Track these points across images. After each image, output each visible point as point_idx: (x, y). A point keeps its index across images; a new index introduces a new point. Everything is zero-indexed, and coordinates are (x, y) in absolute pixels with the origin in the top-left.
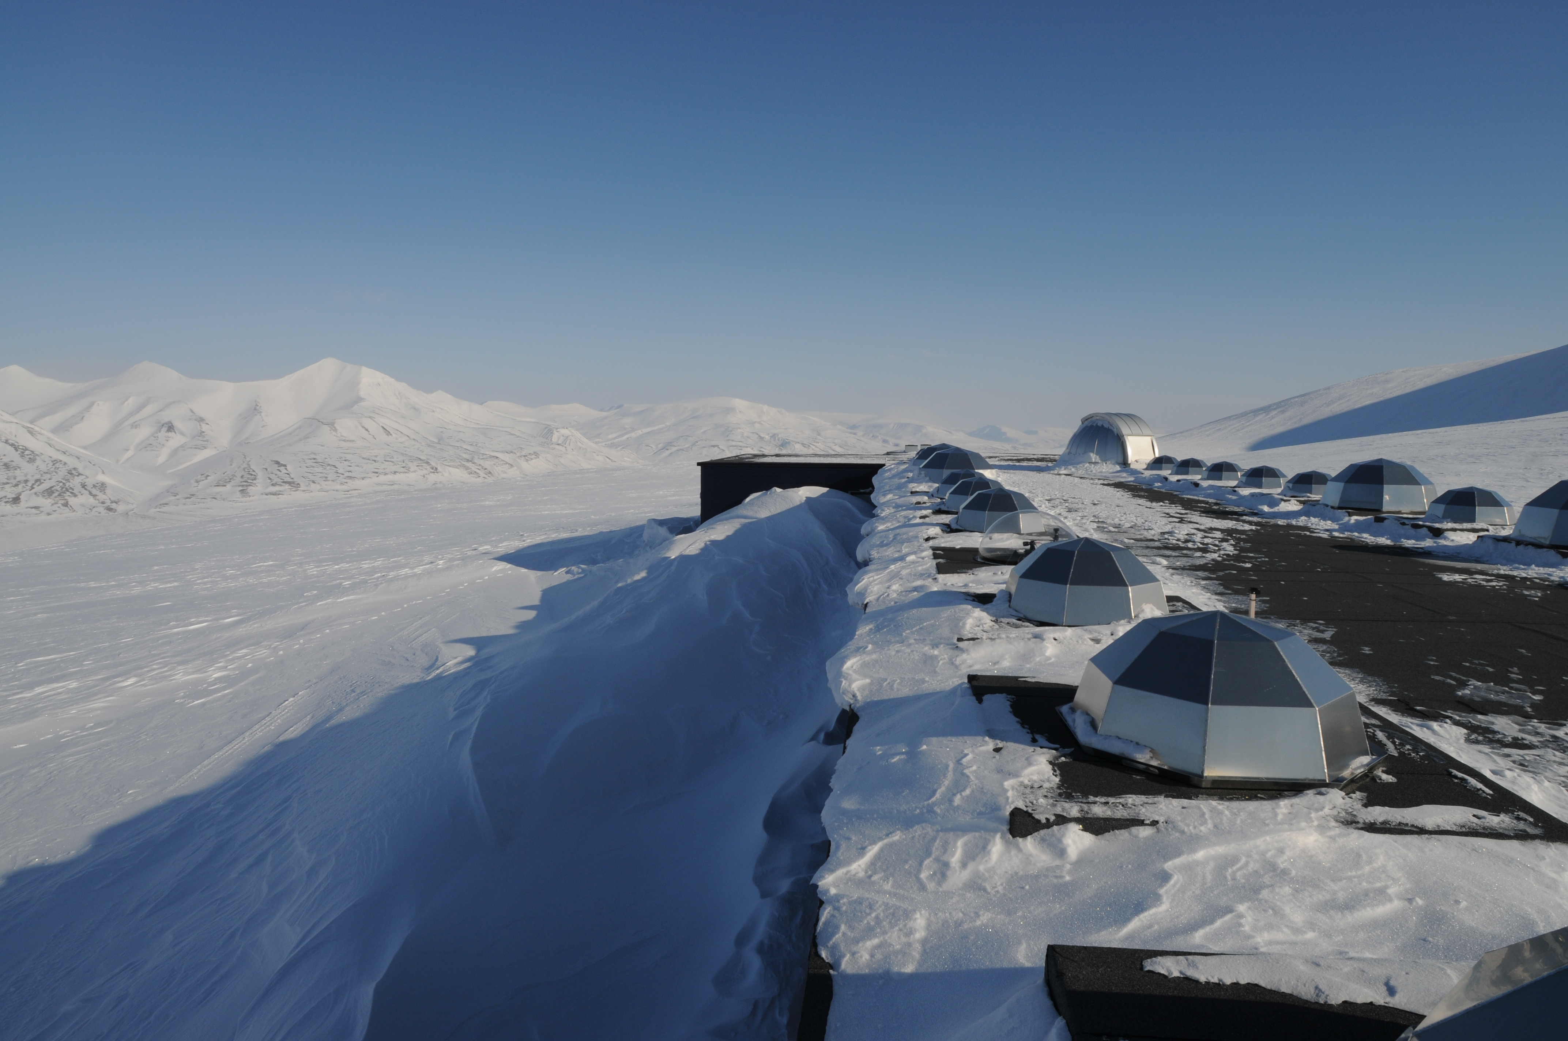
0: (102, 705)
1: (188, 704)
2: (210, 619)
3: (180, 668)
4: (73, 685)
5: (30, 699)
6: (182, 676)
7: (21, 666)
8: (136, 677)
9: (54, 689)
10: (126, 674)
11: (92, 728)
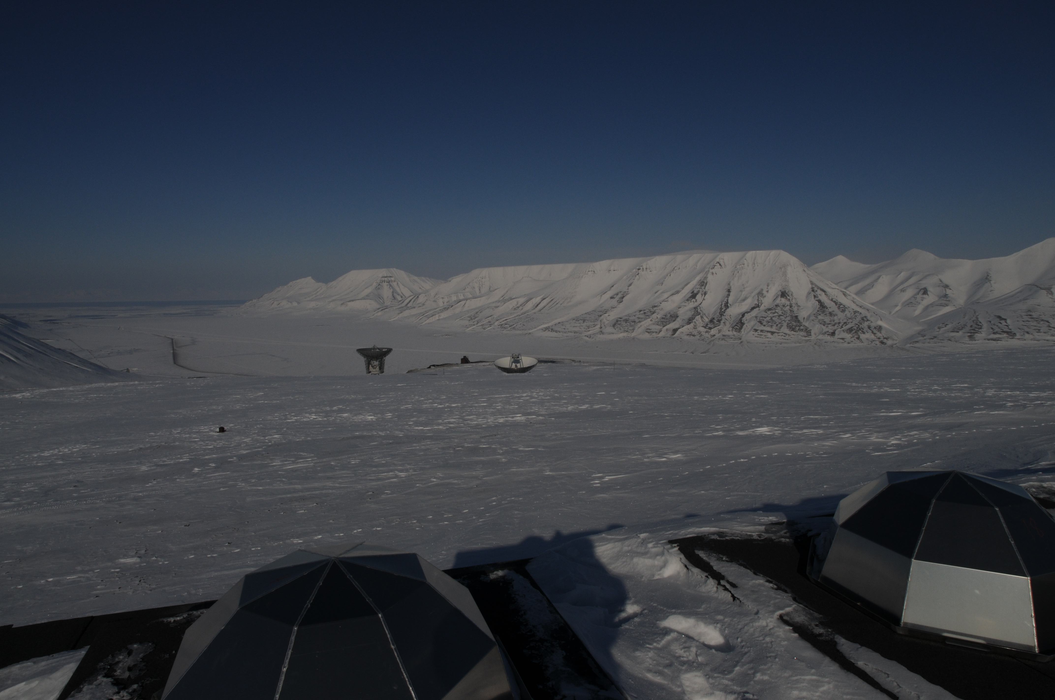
0: (830, 444)
1: (872, 453)
2: (905, 411)
3: (875, 434)
4: (821, 432)
5: (800, 434)
6: (874, 438)
7: (803, 419)
8: (850, 434)
9: (811, 432)
10: (846, 432)
11: (822, 454)
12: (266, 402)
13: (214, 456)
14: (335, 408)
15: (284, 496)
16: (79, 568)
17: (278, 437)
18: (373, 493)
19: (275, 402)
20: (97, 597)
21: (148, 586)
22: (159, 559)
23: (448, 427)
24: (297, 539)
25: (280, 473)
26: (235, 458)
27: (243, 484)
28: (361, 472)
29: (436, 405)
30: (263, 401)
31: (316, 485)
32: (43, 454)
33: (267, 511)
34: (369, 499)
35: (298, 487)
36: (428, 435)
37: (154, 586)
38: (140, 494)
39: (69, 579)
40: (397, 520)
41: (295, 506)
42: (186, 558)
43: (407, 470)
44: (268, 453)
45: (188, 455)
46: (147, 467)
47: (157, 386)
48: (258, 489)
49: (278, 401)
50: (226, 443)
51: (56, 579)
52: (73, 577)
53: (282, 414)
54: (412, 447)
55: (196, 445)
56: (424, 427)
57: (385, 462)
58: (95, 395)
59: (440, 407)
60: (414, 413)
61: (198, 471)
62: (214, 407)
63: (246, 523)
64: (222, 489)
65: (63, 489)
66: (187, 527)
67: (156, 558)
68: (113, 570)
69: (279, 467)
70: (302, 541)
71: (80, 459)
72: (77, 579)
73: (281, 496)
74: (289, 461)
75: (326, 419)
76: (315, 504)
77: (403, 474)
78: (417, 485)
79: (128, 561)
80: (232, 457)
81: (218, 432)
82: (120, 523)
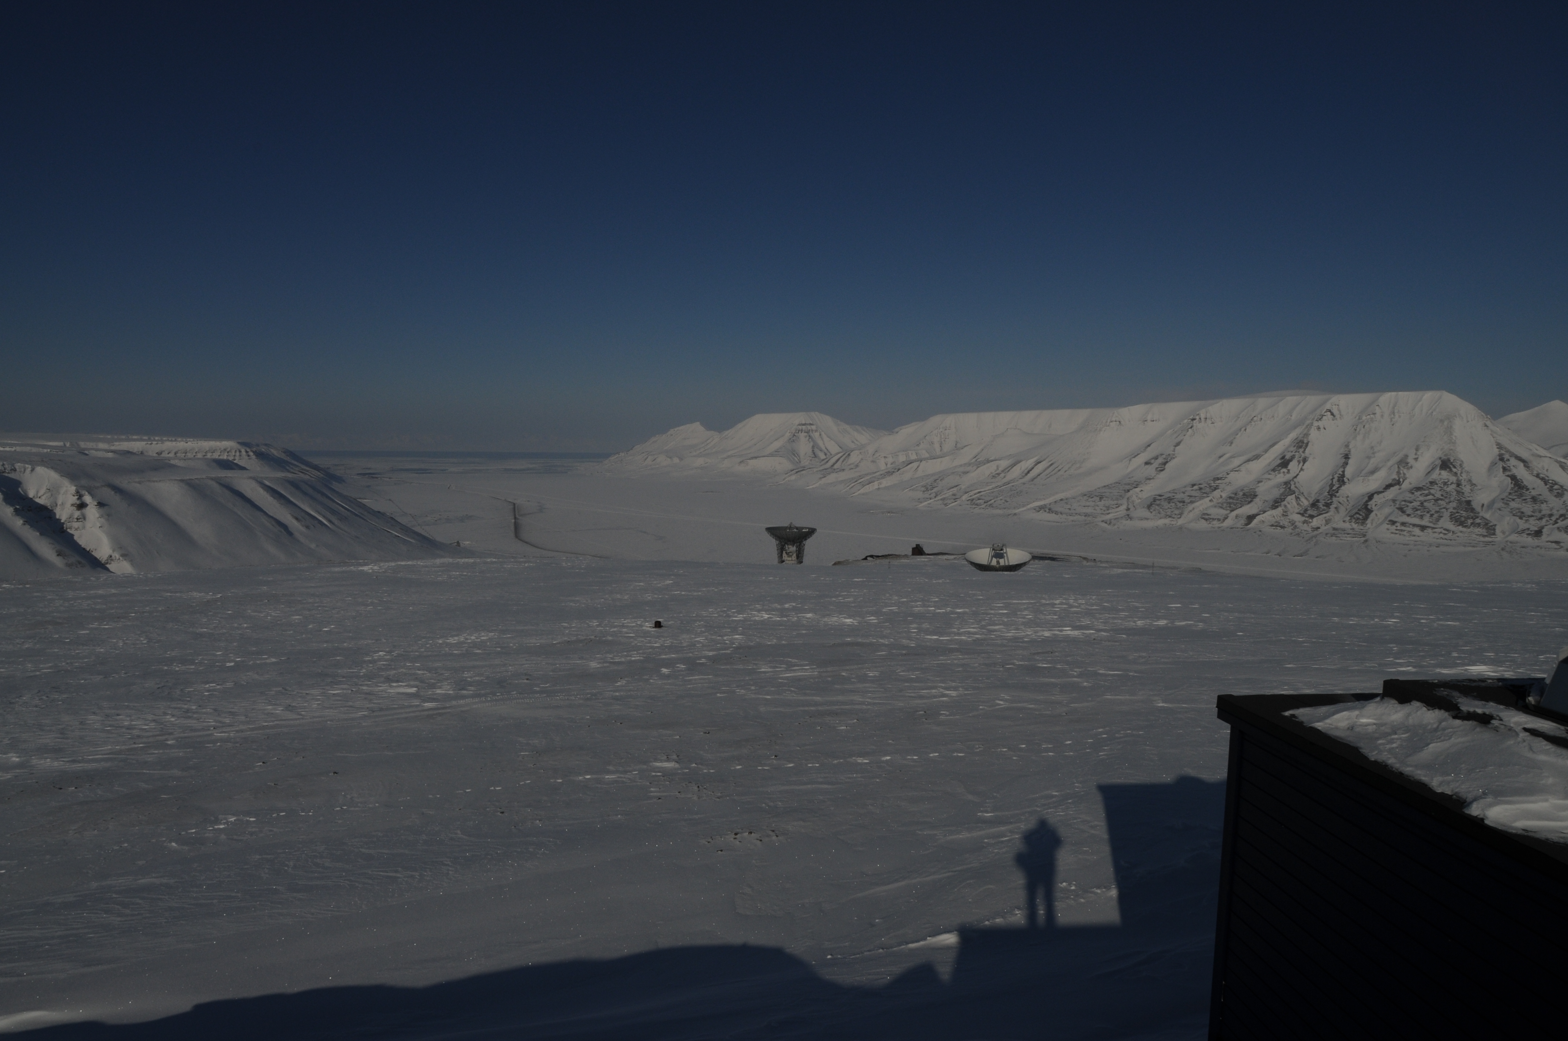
12: (683, 593)
13: (673, 656)
14: (787, 606)
15: (806, 708)
16: (611, 768)
17: (739, 638)
18: (925, 712)
19: (695, 594)
20: (659, 799)
21: (712, 793)
22: (700, 766)
23: (974, 638)
24: (861, 758)
25: (780, 681)
26: (703, 660)
27: (743, 691)
28: (890, 686)
29: (933, 608)
30: (679, 592)
31: (840, 698)
32: (448, 641)
33: (797, 724)
34: (924, 720)
35: (818, 699)
36: (951, 646)
37: (719, 794)
38: (617, 694)
39: (608, 778)
40: (980, 746)
41: (829, 721)
42: (733, 768)
43: (955, 689)
44: (746, 656)
45: (636, 652)
46: (597, 663)
47: (526, 565)
48: (766, 699)
49: (700, 593)
50: (675, 642)
51: (594, 776)
52: (612, 777)
53: (719, 610)
54: (939, 661)
55: (636, 642)
56: (940, 637)
57: (915, 677)
58: (458, 573)
59: (939, 613)
60: (909, 618)
61: (669, 672)
62: (619, 596)
63: (780, 735)
64: (718, 695)
65: (516, 682)
66: (708, 735)
67: (696, 765)
68: (654, 774)
69: (772, 674)
70: (867, 761)
71: (499, 649)
72: (616, 779)
73: (802, 708)
74: (780, 667)
75: (785, 619)
76: (856, 721)
77: (953, 693)
78: (981, 707)
79: (664, 766)
80: (700, 658)
81: (653, 628)
82: (621, 723)
